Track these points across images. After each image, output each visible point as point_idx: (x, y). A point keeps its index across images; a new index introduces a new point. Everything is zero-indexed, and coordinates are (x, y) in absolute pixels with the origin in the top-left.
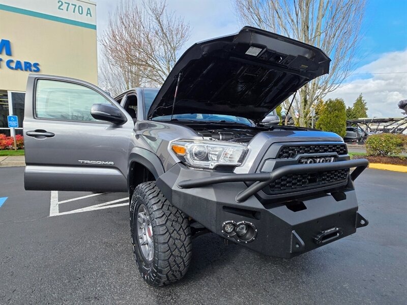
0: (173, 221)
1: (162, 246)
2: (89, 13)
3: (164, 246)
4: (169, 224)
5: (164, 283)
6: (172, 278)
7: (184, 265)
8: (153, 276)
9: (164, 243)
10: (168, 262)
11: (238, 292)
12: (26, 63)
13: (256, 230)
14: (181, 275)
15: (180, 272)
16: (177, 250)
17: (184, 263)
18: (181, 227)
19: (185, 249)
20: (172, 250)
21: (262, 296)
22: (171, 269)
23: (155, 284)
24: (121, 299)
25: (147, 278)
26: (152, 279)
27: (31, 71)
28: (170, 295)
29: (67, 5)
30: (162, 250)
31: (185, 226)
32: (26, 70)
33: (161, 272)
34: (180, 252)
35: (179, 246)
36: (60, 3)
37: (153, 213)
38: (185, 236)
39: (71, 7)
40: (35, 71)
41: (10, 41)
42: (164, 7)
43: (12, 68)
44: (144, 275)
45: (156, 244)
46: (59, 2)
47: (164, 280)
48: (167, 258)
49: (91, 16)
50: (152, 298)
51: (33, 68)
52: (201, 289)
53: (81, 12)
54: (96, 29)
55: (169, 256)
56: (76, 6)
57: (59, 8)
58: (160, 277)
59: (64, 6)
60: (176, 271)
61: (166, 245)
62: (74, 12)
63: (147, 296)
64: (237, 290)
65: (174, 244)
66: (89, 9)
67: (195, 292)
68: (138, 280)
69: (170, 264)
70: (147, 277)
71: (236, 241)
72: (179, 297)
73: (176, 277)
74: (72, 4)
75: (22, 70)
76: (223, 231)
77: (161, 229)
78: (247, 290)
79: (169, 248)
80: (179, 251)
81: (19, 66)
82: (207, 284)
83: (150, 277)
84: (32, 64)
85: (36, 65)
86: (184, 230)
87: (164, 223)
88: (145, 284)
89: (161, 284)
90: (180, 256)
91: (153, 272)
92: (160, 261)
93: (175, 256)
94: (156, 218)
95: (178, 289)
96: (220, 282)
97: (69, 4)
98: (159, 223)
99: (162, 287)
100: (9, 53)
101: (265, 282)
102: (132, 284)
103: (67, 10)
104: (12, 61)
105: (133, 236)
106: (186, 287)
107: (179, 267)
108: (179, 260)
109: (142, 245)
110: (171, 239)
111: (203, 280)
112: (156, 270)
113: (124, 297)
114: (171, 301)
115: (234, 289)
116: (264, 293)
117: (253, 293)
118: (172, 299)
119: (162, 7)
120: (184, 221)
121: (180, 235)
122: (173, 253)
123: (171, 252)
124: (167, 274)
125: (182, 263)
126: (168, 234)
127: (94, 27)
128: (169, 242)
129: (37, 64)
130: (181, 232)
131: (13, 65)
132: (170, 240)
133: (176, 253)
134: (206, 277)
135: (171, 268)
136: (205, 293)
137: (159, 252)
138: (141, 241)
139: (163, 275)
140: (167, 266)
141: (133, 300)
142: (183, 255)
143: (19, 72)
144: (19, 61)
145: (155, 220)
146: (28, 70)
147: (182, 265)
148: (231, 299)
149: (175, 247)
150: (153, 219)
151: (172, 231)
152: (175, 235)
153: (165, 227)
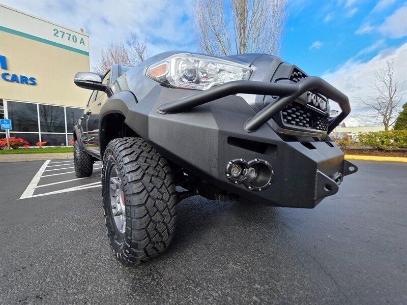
0: (153, 175)
1: (137, 210)
2: (82, 42)
3: (140, 209)
4: (146, 179)
5: (142, 261)
6: (152, 252)
7: (169, 233)
8: (126, 253)
9: (139, 205)
10: (146, 231)
11: (231, 258)
12: (22, 77)
13: (272, 172)
14: (165, 246)
15: (164, 243)
16: (158, 214)
17: (168, 230)
18: (163, 183)
19: (170, 213)
20: (152, 214)
21: (258, 259)
22: (150, 241)
23: (129, 263)
24: (78, 293)
25: (119, 256)
26: (125, 257)
27: (27, 83)
28: (150, 274)
29: (62, 33)
30: (137, 216)
31: (169, 183)
32: (22, 83)
33: (135, 246)
34: (163, 216)
35: (161, 209)
36: (56, 31)
37: (124, 166)
38: (168, 196)
39: (66, 36)
40: (31, 84)
41: (6, 56)
42: (145, 47)
43: (8, 80)
44: (116, 252)
45: (128, 208)
46: (54, 30)
47: (141, 255)
48: (144, 226)
49: (84, 44)
50: (126, 283)
51: (29, 82)
52: (188, 260)
53: (75, 41)
54: (88, 55)
55: (147, 222)
56: (70, 35)
57: (55, 35)
58: (135, 254)
59: (60, 34)
60: (158, 243)
61: (143, 208)
62: (69, 39)
63: (119, 281)
64: (229, 255)
65: (154, 205)
66: (82, 39)
67: (183, 266)
68: (109, 260)
69: (148, 235)
70: (119, 254)
71: (246, 189)
72: (161, 276)
73: (158, 251)
74: (67, 34)
75: (18, 82)
76: (228, 175)
77: (135, 186)
78: (241, 254)
79: (148, 211)
80: (161, 215)
81: (14, 79)
82: (195, 253)
83: (122, 254)
84: (29, 78)
85: (32, 79)
86: (167, 188)
87: (139, 177)
88: (117, 263)
89: (138, 262)
90: (163, 222)
91: (126, 247)
92: (134, 232)
93: (155, 223)
94: (128, 173)
95: (160, 265)
96: (208, 249)
97: (64, 33)
98: (132, 178)
99: (139, 265)
100: (5, 67)
101: (255, 242)
102: (100, 266)
103: (62, 37)
104: (8, 74)
105: (105, 207)
106: (170, 260)
107: (162, 237)
108: (161, 227)
109: (116, 215)
110: (150, 198)
111: (190, 249)
112: (130, 244)
113: (83, 289)
114: (152, 283)
115: (227, 254)
116: (259, 255)
117: (248, 257)
118: (153, 280)
119: (144, 47)
120: (167, 176)
121: (162, 194)
122: (153, 218)
123: (151, 217)
124: (145, 249)
125: (166, 231)
126: (145, 192)
127: (87, 54)
128: (147, 203)
129: (34, 79)
130: (163, 190)
131: (9, 78)
132: (149, 201)
133: (157, 218)
134: (192, 244)
135: (150, 239)
136: (194, 265)
137: (132, 218)
138: (114, 211)
139: (140, 250)
140: (144, 237)
141: (97, 291)
142: (167, 220)
143: (15, 84)
144: (16, 75)
145: (126, 175)
146: (24, 82)
147: (165, 234)
148: (226, 268)
149: (156, 210)
150: (123, 174)
151: (150, 189)
152: (155, 193)
153: (140, 184)
